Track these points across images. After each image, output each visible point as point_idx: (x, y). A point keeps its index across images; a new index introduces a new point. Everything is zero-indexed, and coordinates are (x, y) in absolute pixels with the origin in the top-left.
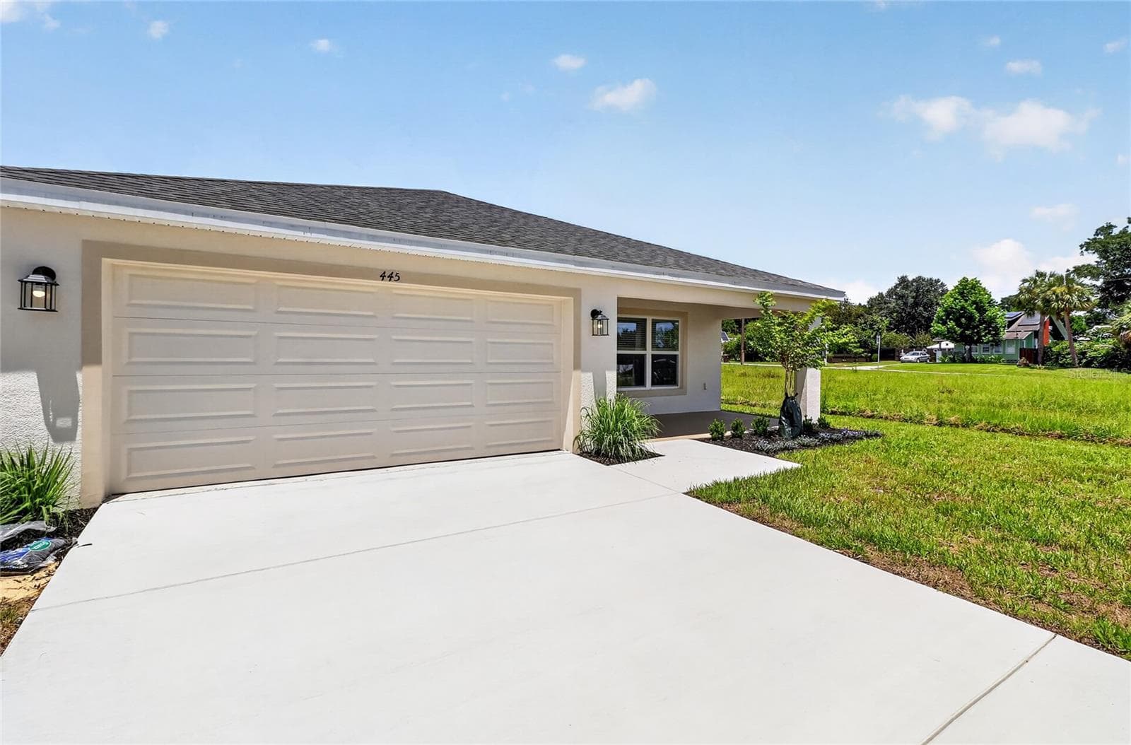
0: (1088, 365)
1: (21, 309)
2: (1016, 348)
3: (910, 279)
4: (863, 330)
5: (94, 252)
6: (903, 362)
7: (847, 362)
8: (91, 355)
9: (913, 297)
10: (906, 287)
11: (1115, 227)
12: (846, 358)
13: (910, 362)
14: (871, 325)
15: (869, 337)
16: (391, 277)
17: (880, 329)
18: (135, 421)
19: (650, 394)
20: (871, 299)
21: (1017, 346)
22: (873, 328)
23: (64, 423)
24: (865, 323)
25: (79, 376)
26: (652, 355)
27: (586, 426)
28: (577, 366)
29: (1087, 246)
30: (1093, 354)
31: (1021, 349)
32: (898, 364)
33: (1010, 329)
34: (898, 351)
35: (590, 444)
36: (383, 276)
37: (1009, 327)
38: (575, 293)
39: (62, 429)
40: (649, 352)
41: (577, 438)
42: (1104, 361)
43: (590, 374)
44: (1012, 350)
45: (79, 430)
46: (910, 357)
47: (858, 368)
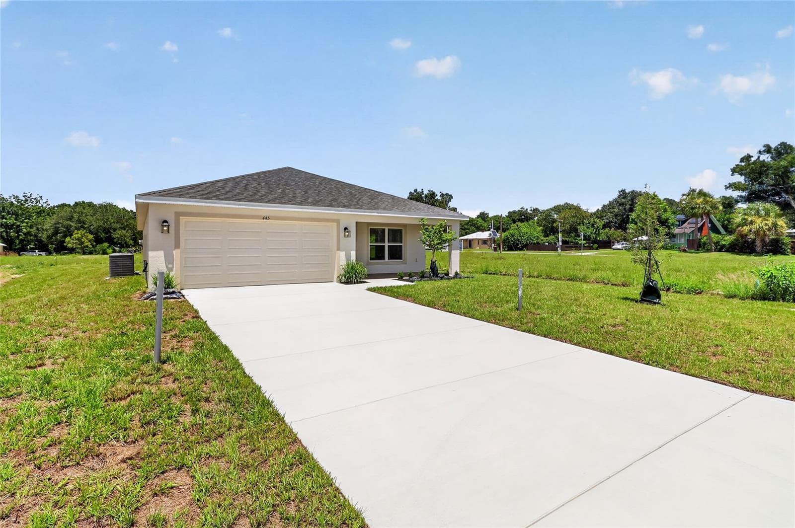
0: (720, 250)
1: (162, 233)
2: (685, 239)
3: (627, 191)
4: (588, 228)
5: (178, 215)
6: (614, 250)
7: (575, 250)
8: (177, 246)
9: (630, 205)
10: (625, 197)
11: (752, 157)
12: (575, 247)
13: (619, 249)
14: (593, 225)
15: (592, 233)
16: (266, 218)
17: (598, 227)
18: (186, 266)
19: (387, 263)
20: (604, 206)
21: (685, 238)
22: (594, 227)
23: (170, 266)
24: (589, 223)
25: (174, 252)
26: (389, 246)
27: (343, 272)
28: (338, 249)
29: (734, 171)
30: (724, 243)
31: (687, 240)
32: (612, 251)
33: (682, 227)
34: (613, 242)
35: (344, 279)
36: (264, 218)
37: (682, 225)
38: (338, 221)
39: (170, 268)
40: (386, 244)
41: (338, 277)
42: (729, 248)
43: (344, 252)
44: (683, 241)
45: (174, 269)
46: (619, 246)
47: (583, 254)
